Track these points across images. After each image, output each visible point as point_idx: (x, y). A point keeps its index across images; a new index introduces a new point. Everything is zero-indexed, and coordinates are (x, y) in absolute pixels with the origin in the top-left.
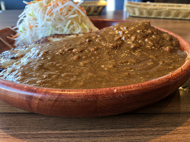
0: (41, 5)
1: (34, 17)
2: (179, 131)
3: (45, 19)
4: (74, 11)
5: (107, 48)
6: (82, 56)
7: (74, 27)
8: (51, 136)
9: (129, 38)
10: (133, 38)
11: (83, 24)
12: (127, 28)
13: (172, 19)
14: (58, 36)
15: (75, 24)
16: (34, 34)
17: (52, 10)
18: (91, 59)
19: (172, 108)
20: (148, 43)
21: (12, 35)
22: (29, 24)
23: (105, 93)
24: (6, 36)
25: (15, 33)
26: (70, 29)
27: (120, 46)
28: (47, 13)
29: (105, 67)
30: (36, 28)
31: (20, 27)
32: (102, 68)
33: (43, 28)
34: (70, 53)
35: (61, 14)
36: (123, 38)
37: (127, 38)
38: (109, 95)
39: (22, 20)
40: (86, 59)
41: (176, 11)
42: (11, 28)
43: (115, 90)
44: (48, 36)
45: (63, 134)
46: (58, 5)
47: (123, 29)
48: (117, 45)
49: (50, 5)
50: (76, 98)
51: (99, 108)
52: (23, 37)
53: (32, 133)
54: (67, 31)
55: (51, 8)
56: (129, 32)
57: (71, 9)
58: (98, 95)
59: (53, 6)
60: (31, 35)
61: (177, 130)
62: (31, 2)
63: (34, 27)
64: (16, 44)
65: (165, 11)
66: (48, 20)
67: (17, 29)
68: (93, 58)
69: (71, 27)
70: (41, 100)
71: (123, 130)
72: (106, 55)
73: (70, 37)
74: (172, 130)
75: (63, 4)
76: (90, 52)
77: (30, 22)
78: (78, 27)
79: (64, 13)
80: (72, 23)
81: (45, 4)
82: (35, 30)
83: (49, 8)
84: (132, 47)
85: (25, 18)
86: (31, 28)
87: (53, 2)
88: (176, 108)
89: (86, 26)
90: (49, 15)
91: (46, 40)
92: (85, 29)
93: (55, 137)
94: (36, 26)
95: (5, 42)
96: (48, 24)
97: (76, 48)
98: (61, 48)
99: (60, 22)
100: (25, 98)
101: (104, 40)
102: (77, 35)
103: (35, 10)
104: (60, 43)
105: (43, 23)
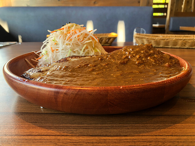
0: (62, 33)
1: (56, 42)
2: (177, 126)
3: (65, 44)
4: (89, 38)
5: (116, 64)
6: (95, 69)
7: (88, 50)
8: (71, 128)
9: (134, 56)
10: (138, 56)
11: (96, 48)
12: (133, 49)
13: (180, 48)
14: (75, 57)
15: (90, 48)
16: (55, 56)
17: (71, 36)
18: (103, 71)
19: (172, 112)
20: (150, 60)
21: (35, 58)
22: (51, 48)
23: (113, 89)
24: (31, 58)
25: (37, 57)
26: (85, 52)
27: (127, 63)
28: (67, 39)
29: (114, 75)
30: (57, 51)
31: (43, 51)
32: (112, 76)
33: (63, 51)
34: (86, 67)
35: (78, 40)
36: (129, 57)
37: (132, 56)
38: (117, 90)
39: (45, 46)
40: (98, 71)
41: (182, 41)
42: (35, 53)
43: (121, 87)
44: (67, 57)
45: (80, 126)
46: (76, 33)
47: (130, 50)
48: (124, 62)
49: (69, 33)
50: (92, 92)
51: (109, 102)
52: (46, 58)
53: (55, 125)
54: (83, 53)
55: (70, 35)
56: (135, 52)
57: (86, 36)
58: (108, 90)
59: (72, 34)
60: (52, 57)
61: (175, 126)
62: (55, 30)
63: (55, 50)
64: (39, 65)
65: (172, 41)
66: (67, 45)
67: (41, 52)
68: (104, 70)
69: (86, 50)
70: (65, 94)
71: (129, 125)
72: (115, 68)
73: (85, 58)
74: (171, 126)
75: (80, 32)
76: (102, 66)
77: (52, 46)
78: (92, 51)
79: (81, 39)
80: (87, 48)
81: (65, 32)
82: (56, 52)
83: (68, 35)
84: (137, 63)
85: (48, 44)
86: (53, 51)
87: (72, 31)
88: (176, 112)
89: (98, 50)
90: (69, 40)
91: (65, 60)
92: (98, 52)
93: (74, 129)
94: (57, 50)
95: (29, 63)
96: (68, 47)
97: (91, 64)
98: (78, 64)
99: (77, 47)
100: (53, 93)
101: (114, 58)
102: (91, 56)
103: (57, 37)
104: (78, 61)
105: (64, 46)
